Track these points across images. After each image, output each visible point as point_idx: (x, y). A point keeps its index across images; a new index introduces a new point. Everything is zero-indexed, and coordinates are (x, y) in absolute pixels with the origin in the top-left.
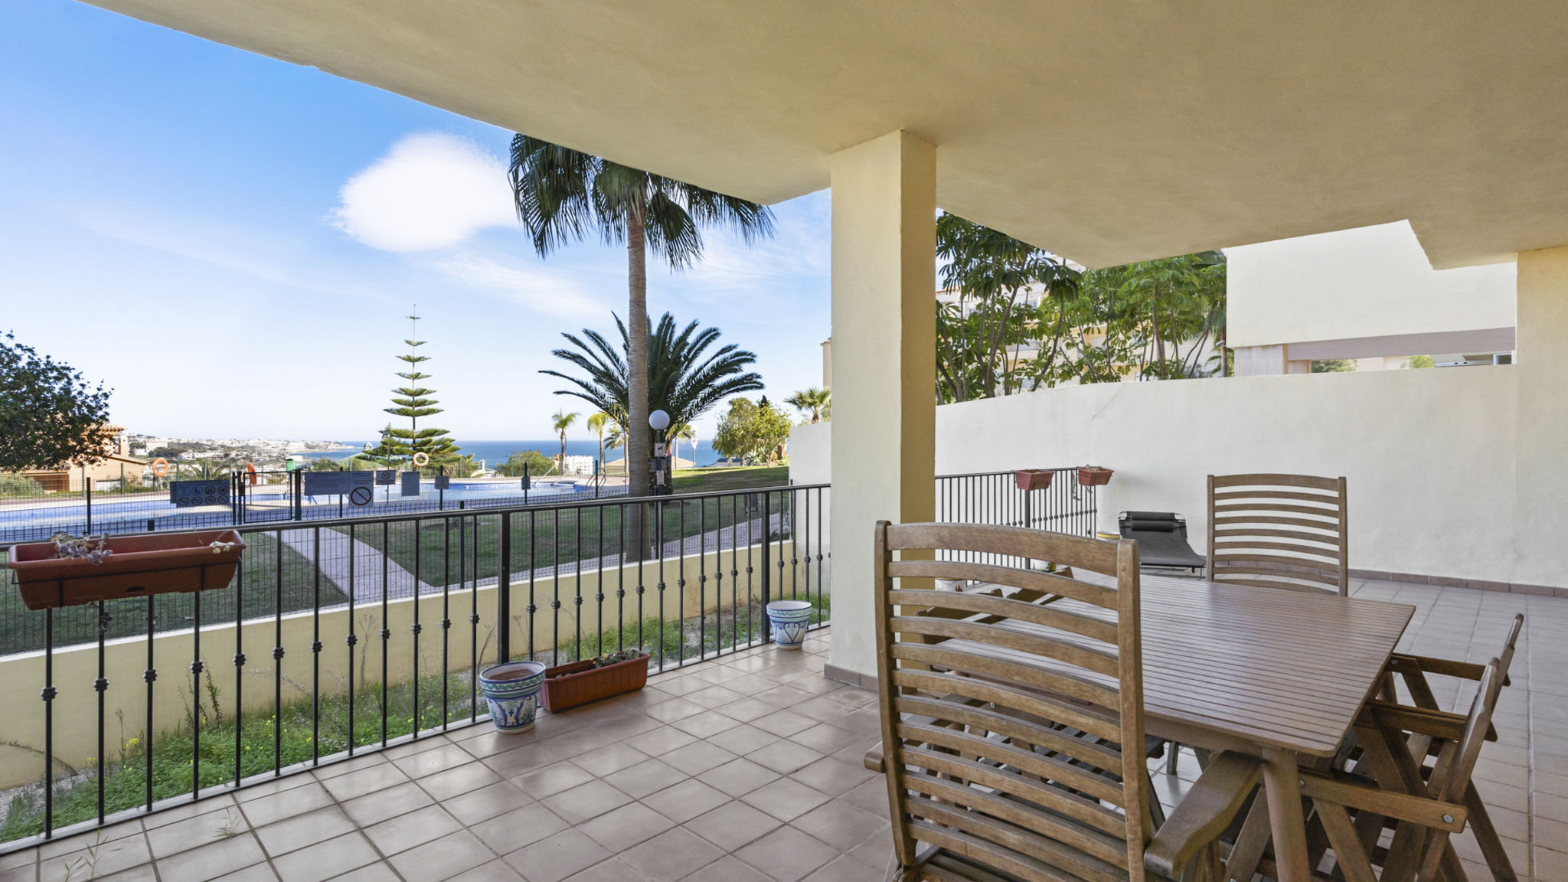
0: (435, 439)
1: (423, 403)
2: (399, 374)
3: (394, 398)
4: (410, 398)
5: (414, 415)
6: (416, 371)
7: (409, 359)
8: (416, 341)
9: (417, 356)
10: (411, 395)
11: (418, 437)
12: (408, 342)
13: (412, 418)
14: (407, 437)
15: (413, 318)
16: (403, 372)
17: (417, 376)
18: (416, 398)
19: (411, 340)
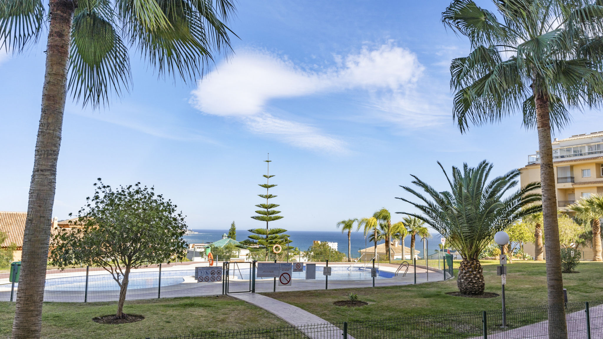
0: (278, 235)
1: (274, 213)
2: (260, 196)
3: (256, 210)
4: (266, 210)
5: (267, 220)
6: (269, 194)
7: (267, 187)
8: (269, 175)
9: (270, 184)
10: (266, 208)
11: (270, 234)
12: (265, 176)
13: (266, 222)
14: (263, 234)
15: (268, 161)
16: (262, 194)
17: (270, 197)
18: (269, 210)
19: (266, 174)
